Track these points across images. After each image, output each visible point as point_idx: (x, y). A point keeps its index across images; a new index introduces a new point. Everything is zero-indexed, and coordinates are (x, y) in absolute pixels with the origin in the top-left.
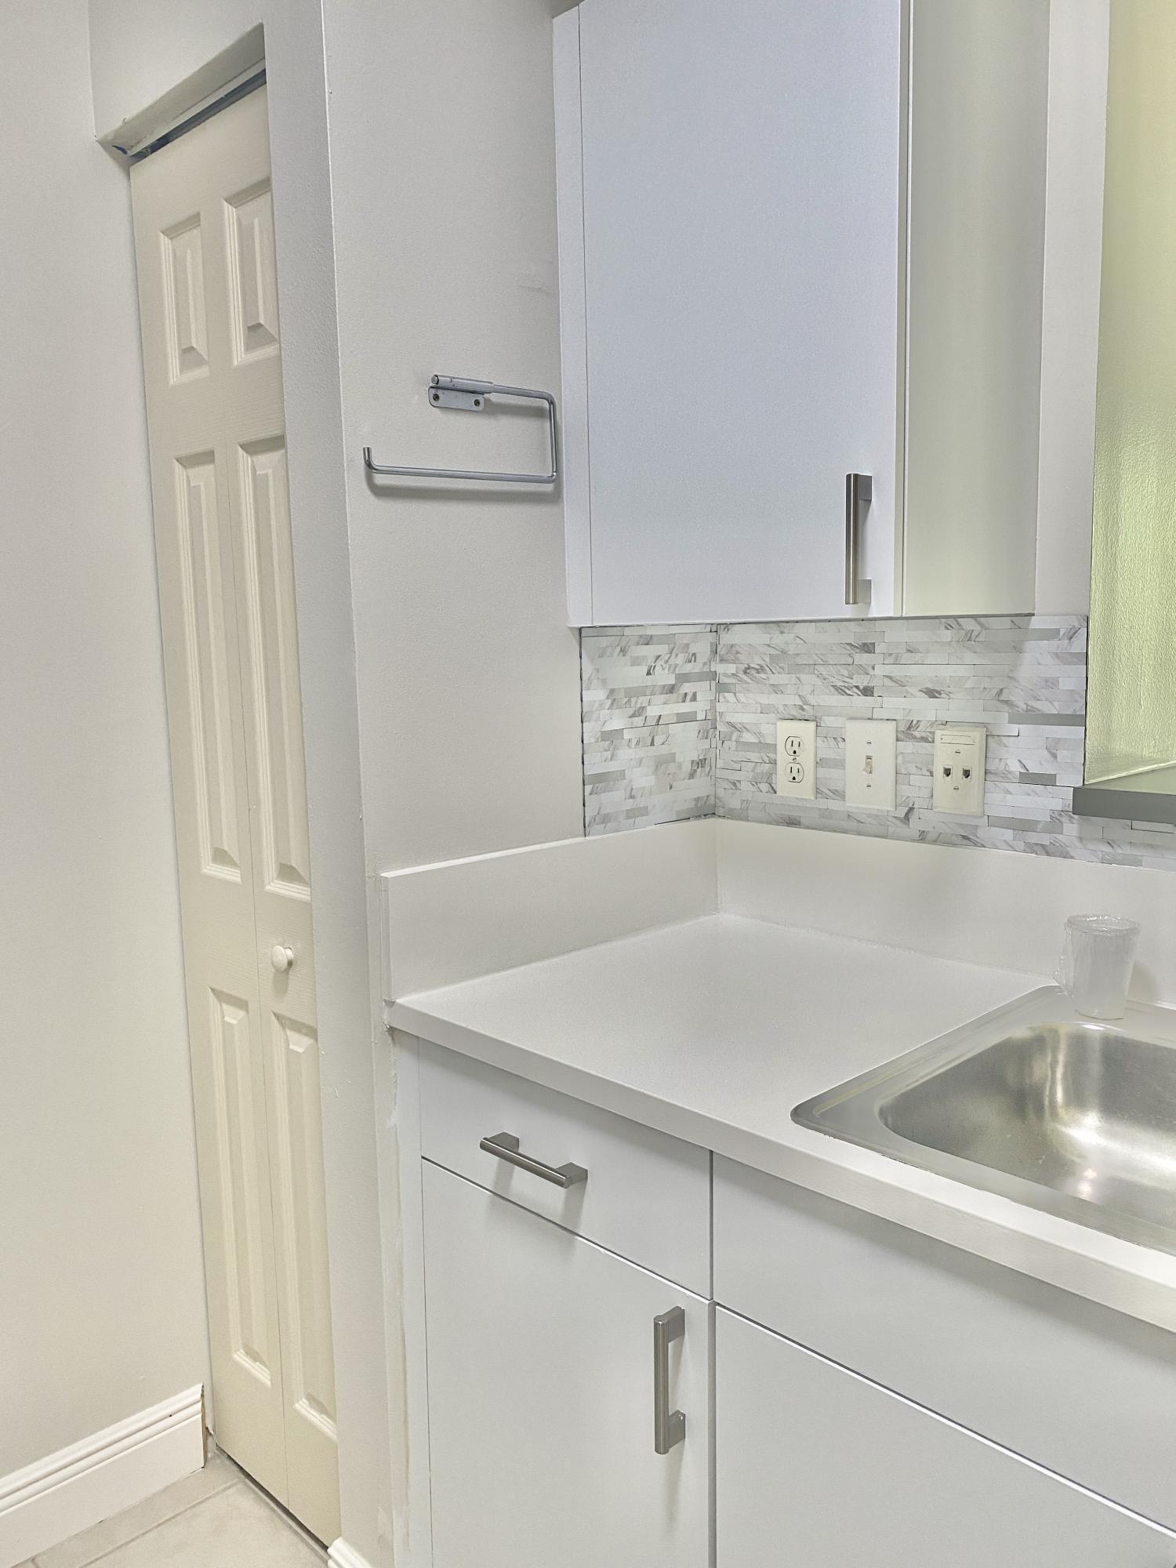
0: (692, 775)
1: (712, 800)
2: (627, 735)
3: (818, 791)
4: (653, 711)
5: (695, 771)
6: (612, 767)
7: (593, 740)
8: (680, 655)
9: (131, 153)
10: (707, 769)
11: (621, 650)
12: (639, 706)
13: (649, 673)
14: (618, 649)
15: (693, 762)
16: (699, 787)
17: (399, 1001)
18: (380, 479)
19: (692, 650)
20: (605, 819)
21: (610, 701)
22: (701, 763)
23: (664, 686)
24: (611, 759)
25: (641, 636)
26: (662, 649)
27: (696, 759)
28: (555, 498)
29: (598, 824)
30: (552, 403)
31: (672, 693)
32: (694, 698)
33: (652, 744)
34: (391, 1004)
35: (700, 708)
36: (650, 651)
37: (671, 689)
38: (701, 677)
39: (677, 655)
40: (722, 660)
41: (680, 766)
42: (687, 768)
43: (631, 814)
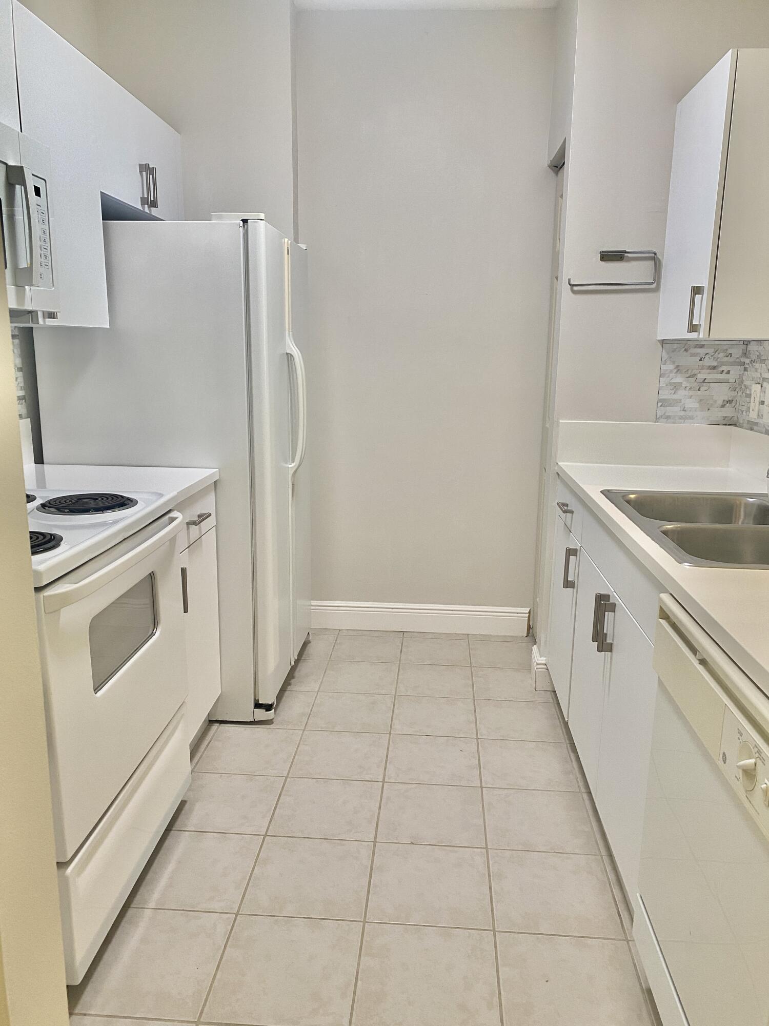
0: (723, 406)
1: (735, 418)
2: (684, 385)
3: (758, 415)
4: (701, 377)
5: (725, 405)
6: (675, 397)
7: (665, 385)
8: (720, 354)
9: (559, 167)
10: (733, 405)
11: (685, 350)
12: (692, 373)
13: (700, 360)
14: (684, 349)
15: (724, 401)
16: (728, 412)
17: (559, 463)
18: (576, 288)
19: (729, 351)
20: (668, 417)
21: (676, 370)
22: (730, 402)
23: (709, 366)
24: (674, 394)
25: (697, 345)
26: (711, 351)
27: (726, 399)
28: (657, 289)
29: (664, 419)
30: (655, 254)
31: (714, 369)
32: (728, 372)
33: (699, 390)
34: (557, 464)
35: (732, 378)
36: (702, 351)
37: (714, 368)
38: (733, 364)
39: (719, 353)
40: (747, 357)
41: (715, 401)
42: (720, 402)
43: (681, 418)
